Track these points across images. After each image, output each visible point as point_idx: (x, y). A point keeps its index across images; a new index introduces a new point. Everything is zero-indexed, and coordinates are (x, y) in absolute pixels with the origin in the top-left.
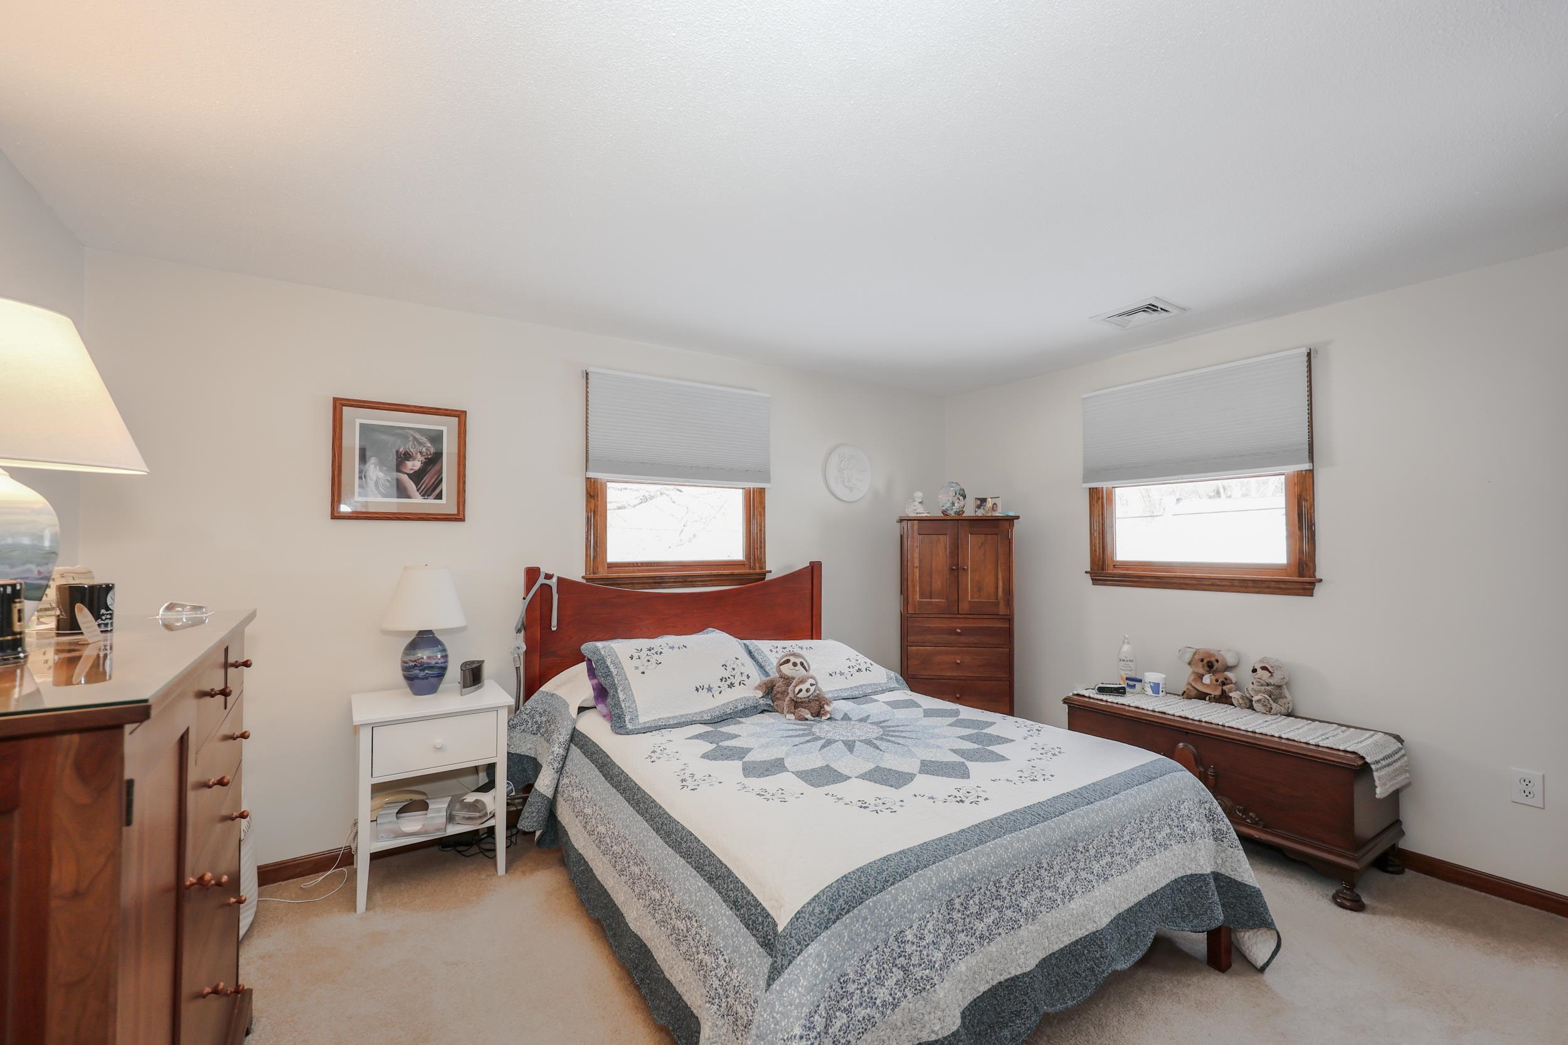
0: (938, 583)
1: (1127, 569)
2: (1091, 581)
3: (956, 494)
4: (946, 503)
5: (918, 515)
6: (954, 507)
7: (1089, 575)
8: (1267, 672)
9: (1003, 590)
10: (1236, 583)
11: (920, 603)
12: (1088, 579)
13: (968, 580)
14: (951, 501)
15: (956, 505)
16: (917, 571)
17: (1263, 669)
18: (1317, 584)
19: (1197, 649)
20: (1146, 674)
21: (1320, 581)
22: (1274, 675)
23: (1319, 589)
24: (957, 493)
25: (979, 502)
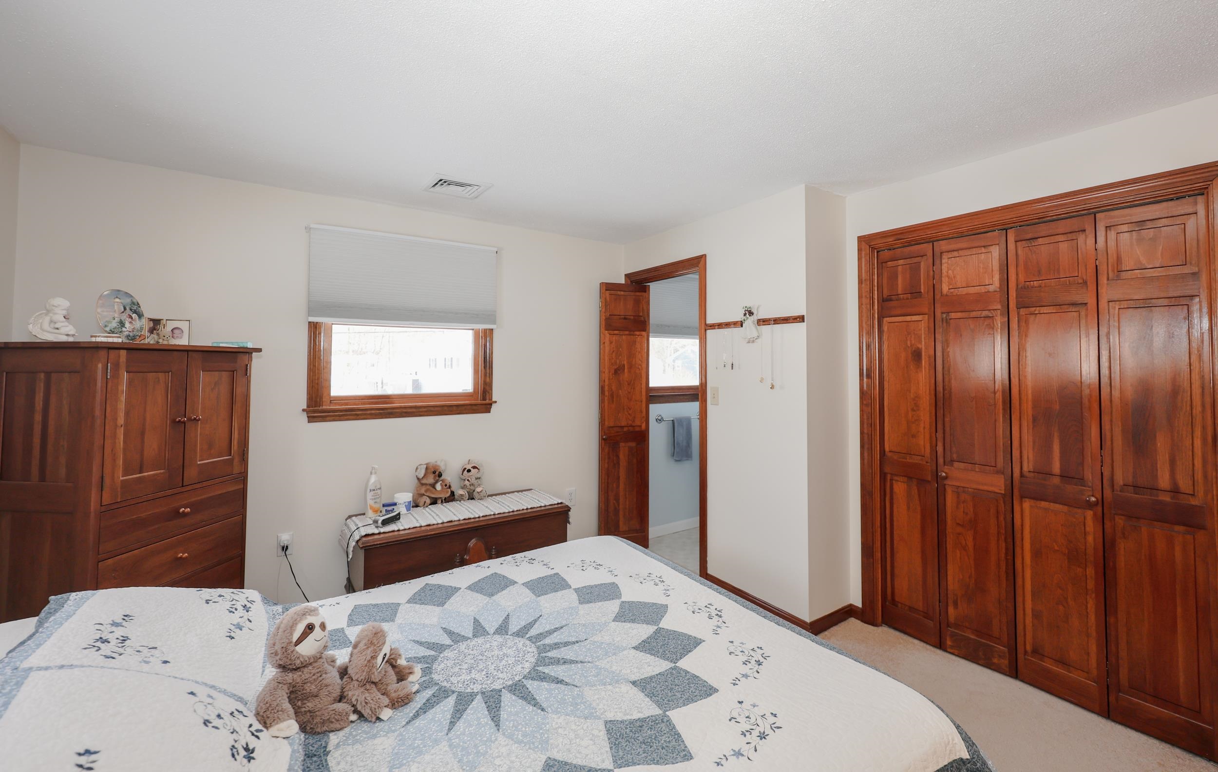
0: (152, 445)
1: (347, 404)
2: (307, 419)
3: (125, 309)
4: (110, 322)
5: (93, 340)
6: (124, 329)
7: (305, 413)
8: (477, 469)
9: (238, 443)
10: (446, 408)
11: (122, 481)
12: (304, 417)
13: (198, 435)
14: (117, 320)
15: (127, 325)
16: (121, 433)
17: (474, 468)
18: (493, 404)
19: (427, 464)
20: (397, 495)
21: (496, 402)
22: (480, 470)
23: (494, 407)
24: (128, 308)
25: (152, 324)
